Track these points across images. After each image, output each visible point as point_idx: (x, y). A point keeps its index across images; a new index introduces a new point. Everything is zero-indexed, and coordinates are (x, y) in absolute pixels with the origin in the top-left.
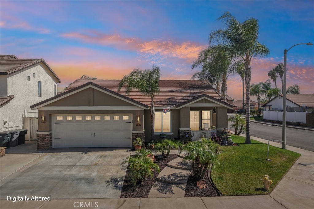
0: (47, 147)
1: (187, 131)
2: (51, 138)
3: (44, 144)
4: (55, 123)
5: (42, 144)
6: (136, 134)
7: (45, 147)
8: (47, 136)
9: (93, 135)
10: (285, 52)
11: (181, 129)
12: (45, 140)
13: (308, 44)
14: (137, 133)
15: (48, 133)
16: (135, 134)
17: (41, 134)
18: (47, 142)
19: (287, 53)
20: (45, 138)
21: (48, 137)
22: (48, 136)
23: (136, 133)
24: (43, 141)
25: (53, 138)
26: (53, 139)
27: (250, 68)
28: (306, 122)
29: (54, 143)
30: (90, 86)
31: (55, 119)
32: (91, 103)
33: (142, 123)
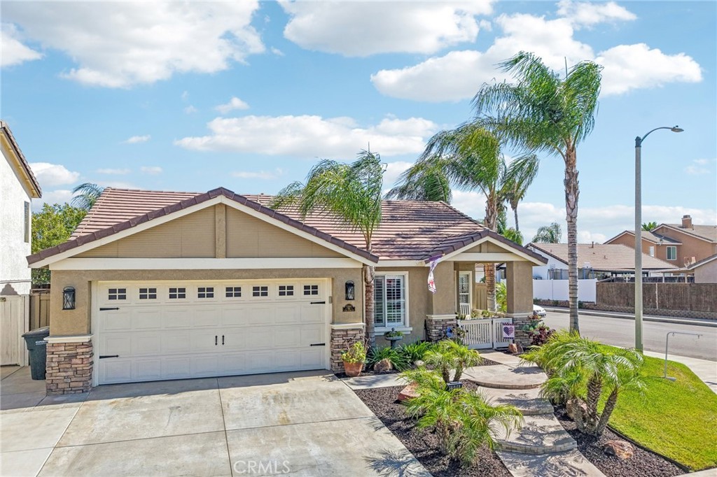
0: (81, 384)
1: (448, 323)
2: (92, 354)
3: (70, 373)
4: (101, 309)
5: (64, 374)
6: (345, 333)
7: (72, 384)
8: (80, 351)
9: (220, 340)
10: (638, 141)
11: (435, 317)
12: (74, 361)
13: (674, 129)
14: (347, 331)
15: (85, 339)
16: (342, 333)
17: (59, 345)
18: (80, 367)
19: (642, 144)
20: (75, 356)
21: (83, 353)
22: (84, 350)
23: (343, 330)
24: (68, 366)
25: (95, 354)
26: (96, 358)
27: (577, 174)
28: (595, 301)
29: (101, 372)
30: (221, 199)
31: (100, 296)
32: (221, 250)
33: (358, 303)
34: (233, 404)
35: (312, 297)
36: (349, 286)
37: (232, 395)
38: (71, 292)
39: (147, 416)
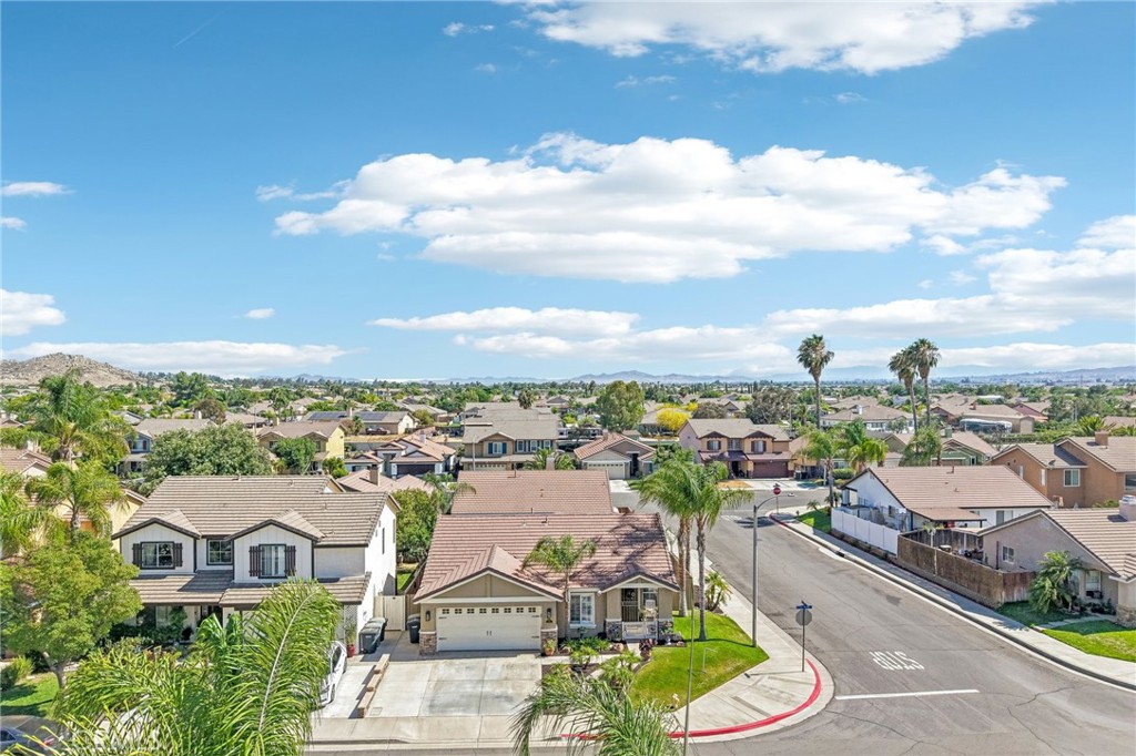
0: (432, 652)
1: (616, 623)
3: (429, 647)
4: (440, 618)
5: (426, 647)
6: (547, 634)
7: (429, 651)
8: (432, 637)
9: (489, 633)
12: (430, 642)
14: (548, 632)
15: (434, 633)
16: (545, 633)
17: (424, 635)
18: (432, 644)
20: (430, 640)
21: (433, 639)
24: (428, 643)
25: (437, 639)
29: (440, 645)
30: (488, 572)
31: (439, 612)
32: (489, 594)
33: (554, 618)
34: (490, 668)
35: (532, 613)
36: (549, 610)
37: (492, 661)
38: (428, 613)
39: (457, 670)
